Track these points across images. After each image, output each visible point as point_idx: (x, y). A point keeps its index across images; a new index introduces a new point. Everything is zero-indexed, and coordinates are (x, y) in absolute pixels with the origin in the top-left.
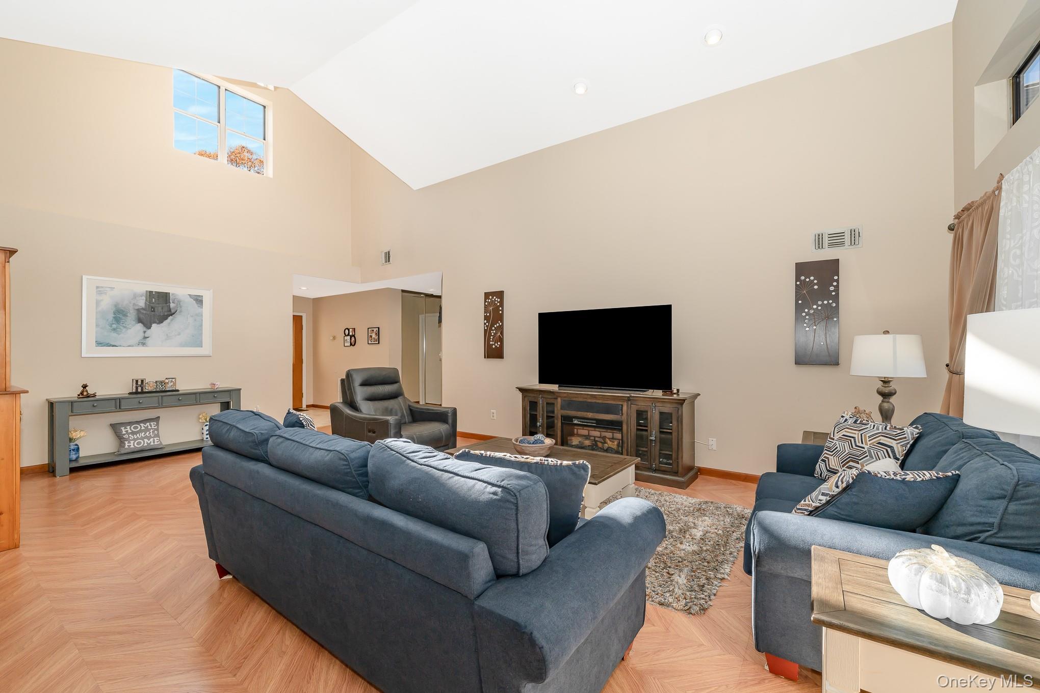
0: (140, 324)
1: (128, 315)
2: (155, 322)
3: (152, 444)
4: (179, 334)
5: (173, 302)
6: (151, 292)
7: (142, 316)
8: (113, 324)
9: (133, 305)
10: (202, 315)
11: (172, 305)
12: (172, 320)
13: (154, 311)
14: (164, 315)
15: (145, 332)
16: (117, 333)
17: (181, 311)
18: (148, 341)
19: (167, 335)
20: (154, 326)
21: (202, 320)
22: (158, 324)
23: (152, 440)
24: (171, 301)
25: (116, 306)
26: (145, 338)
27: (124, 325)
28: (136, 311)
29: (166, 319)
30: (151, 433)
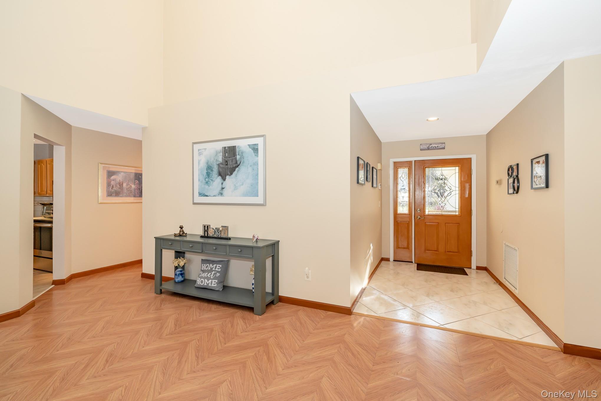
0: (220, 177)
1: (214, 170)
2: (228, 175)
3: (210, 285)
4: (242, 185)
5: (239, 154)
6: (225, 148)
7: (221, 170)
8: (206, 178)
9: (216, 161)
10: (258, 164)
11: (238, 157)
12: (238, 171)
13: (227, 165)
14: (233, 167)
15: (222, 183)
16: (208, 186)
17: (244, 162)
18: (225, 192)
19: (235, 185)
20: (227, 177)
21: (258, 169)
22: (230, 175)
23: (210, 281)
24: (237, 154)
25: (207, 163)
26: (223, 188)
27: (212, 178)
28: (217, 166)
29: (234, 170)
30: (212, 275)
